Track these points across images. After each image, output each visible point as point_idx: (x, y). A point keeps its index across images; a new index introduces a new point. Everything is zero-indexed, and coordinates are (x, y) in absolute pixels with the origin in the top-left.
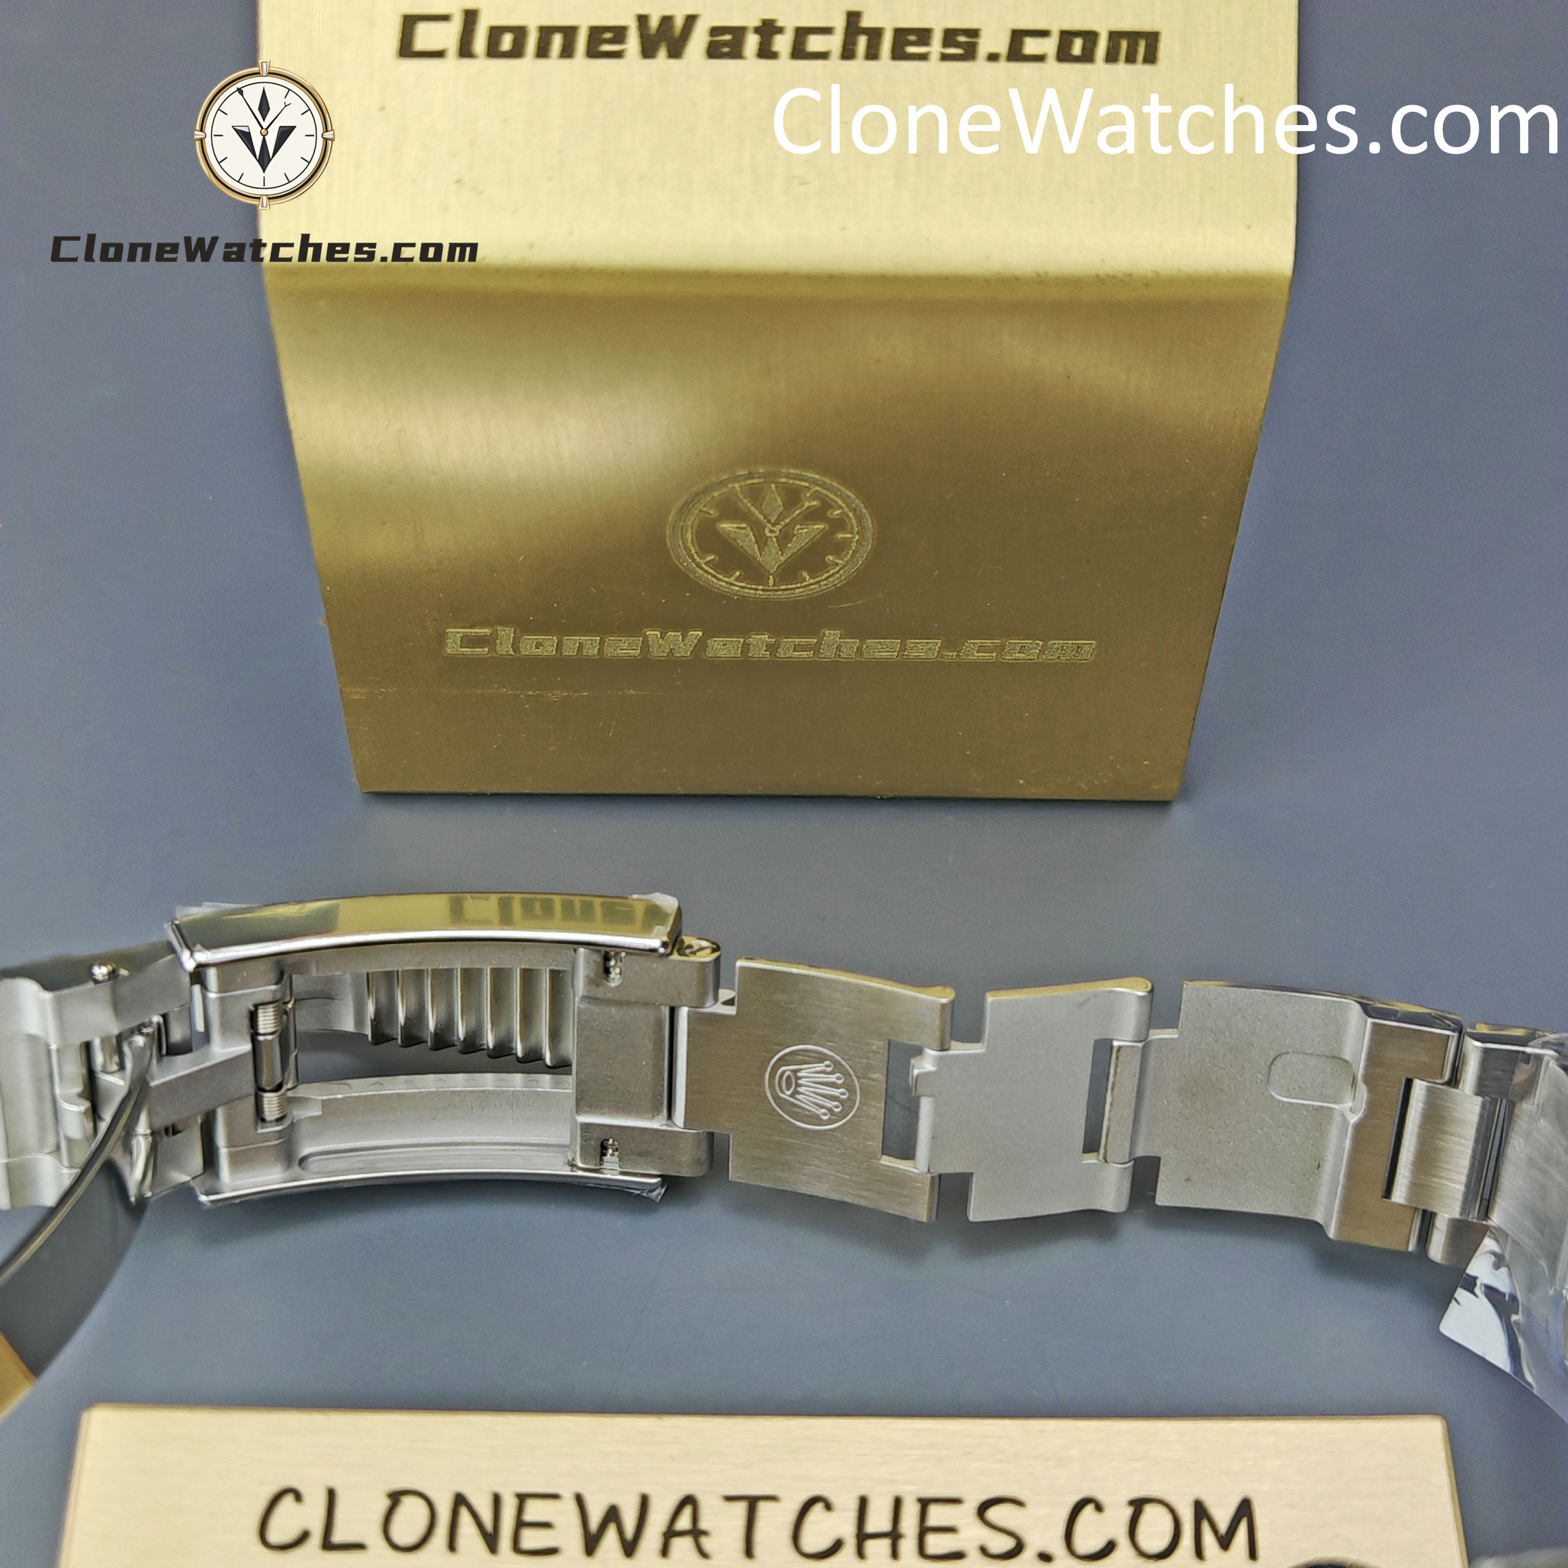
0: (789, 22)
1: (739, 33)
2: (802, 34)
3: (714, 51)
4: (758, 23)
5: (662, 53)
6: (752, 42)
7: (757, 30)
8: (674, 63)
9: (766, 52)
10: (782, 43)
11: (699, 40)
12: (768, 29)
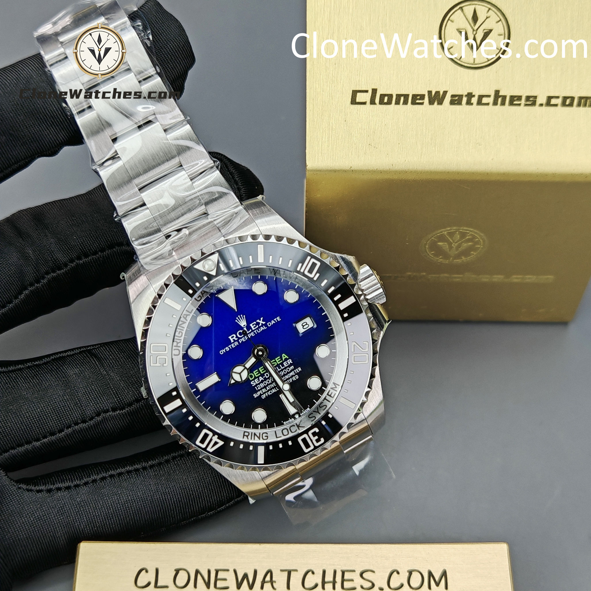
0: (477, 93)
1: (461, 97)
2: (481, 97)
3: (452, 103)
4: (466, 94)
5: (436, 103)
6: (465, 100)
7: (466, 96)
8: (440, 106)
9: (469, 103)
10: (474, 100)
11: (448, 99)
12: (470, 96)
